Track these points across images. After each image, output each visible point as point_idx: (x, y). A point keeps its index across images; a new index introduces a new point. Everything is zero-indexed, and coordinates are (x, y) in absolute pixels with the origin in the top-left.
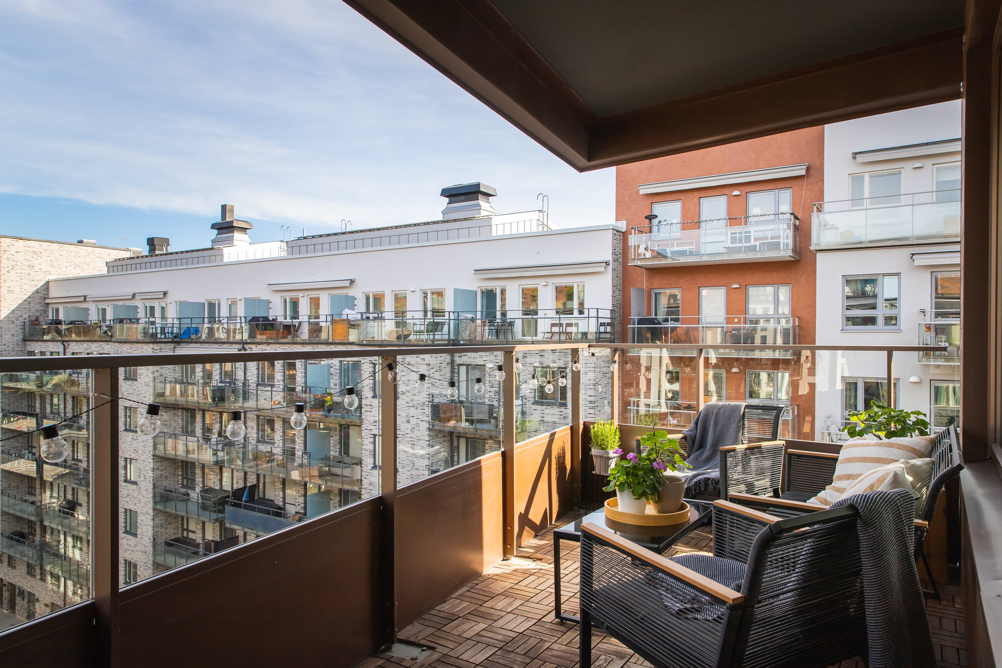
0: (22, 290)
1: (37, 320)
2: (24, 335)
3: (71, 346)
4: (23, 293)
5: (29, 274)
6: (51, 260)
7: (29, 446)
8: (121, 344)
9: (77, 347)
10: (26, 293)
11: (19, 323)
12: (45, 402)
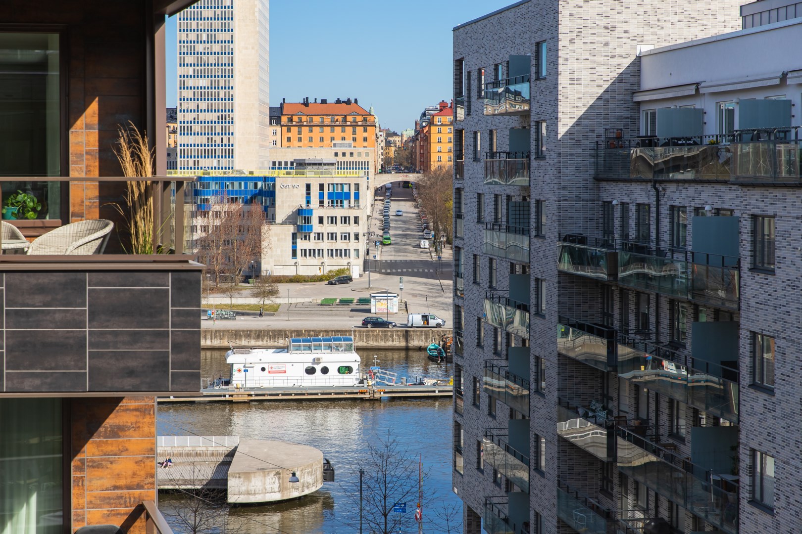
0: (595, 77)
1: (619, 138)
2: (597, 169)
3: (668, 192)
4: (596, 83)
5: (606, 44)
6: (645, 12)
7: (603, 395)
8: (745, 190)
9: (677, 194)
10: (601, 82)
11: (588, 144)
12: (627, 308)
